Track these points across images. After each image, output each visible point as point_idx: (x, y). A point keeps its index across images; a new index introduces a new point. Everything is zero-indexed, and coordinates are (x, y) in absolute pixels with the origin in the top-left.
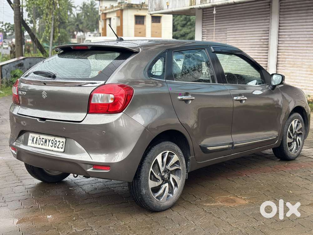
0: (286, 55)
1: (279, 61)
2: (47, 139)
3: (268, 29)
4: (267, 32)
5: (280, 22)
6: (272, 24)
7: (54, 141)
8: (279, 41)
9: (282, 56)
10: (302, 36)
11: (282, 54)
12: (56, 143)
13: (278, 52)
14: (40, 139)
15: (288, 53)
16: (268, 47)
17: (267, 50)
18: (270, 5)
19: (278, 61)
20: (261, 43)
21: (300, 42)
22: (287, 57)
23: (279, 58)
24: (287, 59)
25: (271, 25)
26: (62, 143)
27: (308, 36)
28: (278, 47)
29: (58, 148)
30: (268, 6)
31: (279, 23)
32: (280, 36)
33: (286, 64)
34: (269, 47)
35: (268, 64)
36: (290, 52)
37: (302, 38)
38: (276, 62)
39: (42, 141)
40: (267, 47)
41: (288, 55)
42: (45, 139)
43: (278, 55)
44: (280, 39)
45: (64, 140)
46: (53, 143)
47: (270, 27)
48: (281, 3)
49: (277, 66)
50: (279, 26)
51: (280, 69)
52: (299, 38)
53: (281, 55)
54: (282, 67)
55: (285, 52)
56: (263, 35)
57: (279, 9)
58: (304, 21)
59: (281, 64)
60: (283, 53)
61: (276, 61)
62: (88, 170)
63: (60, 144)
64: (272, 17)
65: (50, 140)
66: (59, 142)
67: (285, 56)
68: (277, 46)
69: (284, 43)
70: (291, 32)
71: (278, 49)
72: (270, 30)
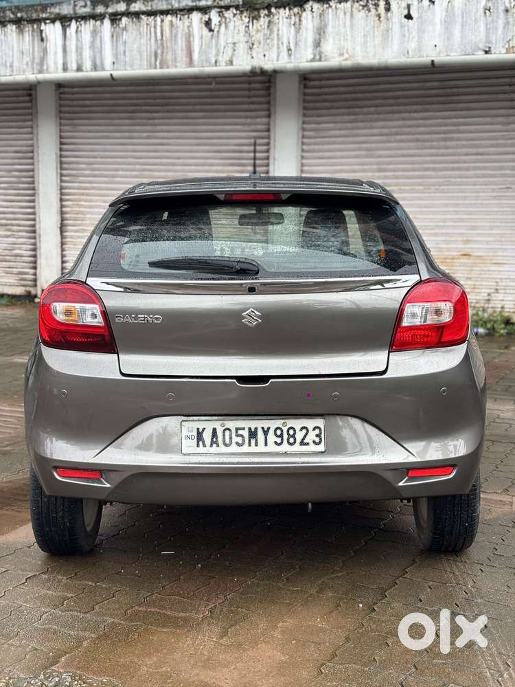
0: (85, 207)
1: (67, 220)
2: (256, 429)
3: (30, 148)
4: (30, 154)
5: (62, 134)
6: (39, 138)
7: (285, 429)
8: (62, 175)
9: (77, 209)
10: (124, 166)
11: (74, 205)
12: (291, 432)
13: (61, 200)
14: (227, 433)
15: (90, 201)
16: (34, 189)
17: (33, 195)
18: (30, 95)
19: (62, 220)
20: (14, 179)
21: (118, 179)
22: (88, 210)
23: (66, 213)
24: (88, 216)
25: (38, 140)
26: (317, 431)
27: (138, 167)
28: (62, 188)
29: (302, 443)
30: (27, 98)
31: (61, 137)
32: (65, 166)
33: (85, 225)
34: (36, 188)
35: (37, 226)
36: (96, 201)
37: (123, 170)
38: (59, 222)
39: (237, 435)
40: (32, 188)
41: (90, 207)
42: (250, 429)
43: (62, 206)
44: (64, 172)
45: (320, 422)
46: (281, 436)
47: (35, 144)
48: (61, 93)
49: (62, 232)
50: (61, 143)
51: (72, 237)
52: (117, 170)
53: (71, 207)
54: (77, 231)
55: (80, 200)
56: (16, 161)
57: (58, 106)
58: (127, 134)
59: (72, 226)
60: (75, 203)
61: (59, 219)
62: (401, 484)
63: (307, 434)
64: (39, 124)
65: (269, 428)
66: (304, 431)
67: (82, 209)
68: (59, 188)
69: (76, 181)
70: (95, 157)
71: (62, 194)
72: (35, 151)
